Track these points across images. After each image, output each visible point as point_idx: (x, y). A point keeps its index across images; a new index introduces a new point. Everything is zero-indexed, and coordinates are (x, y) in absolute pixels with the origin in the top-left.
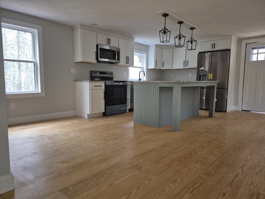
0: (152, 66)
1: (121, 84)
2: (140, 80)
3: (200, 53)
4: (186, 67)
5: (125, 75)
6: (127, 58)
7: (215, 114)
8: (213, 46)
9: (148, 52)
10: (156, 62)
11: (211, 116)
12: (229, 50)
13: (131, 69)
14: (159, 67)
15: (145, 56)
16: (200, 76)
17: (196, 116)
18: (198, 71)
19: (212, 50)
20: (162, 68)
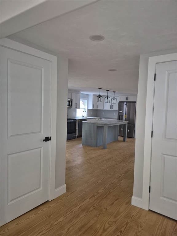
0: (91, 108)
1: (72, 121)
2: (83, 116)
3: (120, 102)
4: (112, 109)
5: (74, 114)
6: (76, 104)
7: (127, 139)
8: (127, 99)
9: (88, 98)
10: (93, 105)
11: (124, 141)
12: (136, 102)
13: (78, 110)
14: (95, 108)
15: (86, 101)
16: (120, 116)
17: (117, 141)
18: (119, 113)
19: (127, 101)
20: (97, 109)
